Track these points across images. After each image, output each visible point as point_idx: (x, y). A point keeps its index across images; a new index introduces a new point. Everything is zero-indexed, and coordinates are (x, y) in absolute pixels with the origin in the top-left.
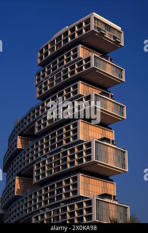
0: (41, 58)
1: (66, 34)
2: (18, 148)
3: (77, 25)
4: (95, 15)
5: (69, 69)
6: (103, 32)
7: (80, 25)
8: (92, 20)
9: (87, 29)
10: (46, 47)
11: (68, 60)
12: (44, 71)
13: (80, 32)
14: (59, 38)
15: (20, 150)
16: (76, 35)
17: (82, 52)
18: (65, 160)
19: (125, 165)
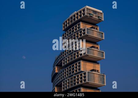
0: (64, 27)
1: (74, 16)
2: (56, 72)
3: (79, 12)
4: (87, 7)
5: (76, 34)
6: (91, 15)
7: (81, 12)
8: (86, 10)
9: (84, 14)
10: (66, 22)
11: (76, 29)
12: (66, 34)
13: (81, 16)
14: (72, 18)
15: (57, 73)
16: (79, 17)
17: (82, 26)
18: (75, 80)
19: (104, 82)
